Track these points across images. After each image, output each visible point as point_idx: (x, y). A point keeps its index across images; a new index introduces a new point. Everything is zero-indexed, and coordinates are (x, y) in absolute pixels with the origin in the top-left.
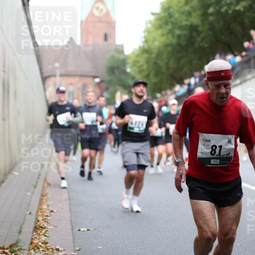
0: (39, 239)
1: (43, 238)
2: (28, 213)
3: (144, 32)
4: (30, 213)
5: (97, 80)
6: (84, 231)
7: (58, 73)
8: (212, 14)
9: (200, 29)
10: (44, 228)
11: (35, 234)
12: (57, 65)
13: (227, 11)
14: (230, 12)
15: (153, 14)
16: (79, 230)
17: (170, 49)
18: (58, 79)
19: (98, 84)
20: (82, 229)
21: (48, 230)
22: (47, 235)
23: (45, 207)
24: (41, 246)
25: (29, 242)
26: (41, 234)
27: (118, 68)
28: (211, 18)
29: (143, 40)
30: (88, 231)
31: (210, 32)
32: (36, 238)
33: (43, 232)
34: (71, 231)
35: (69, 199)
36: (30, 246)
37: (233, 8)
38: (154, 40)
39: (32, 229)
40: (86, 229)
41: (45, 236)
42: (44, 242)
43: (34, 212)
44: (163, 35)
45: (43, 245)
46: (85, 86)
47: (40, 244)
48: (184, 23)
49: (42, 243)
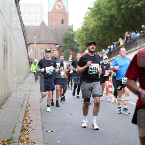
0: (24, 137)
1: (27, 136)
2: (18, 121)
3: (84, 19)
4: (19, 122)
5: (58, 46)
7: (35, 42)
8: (123, 9)
9: (116, 17)
10: (27, 130)
11: (21, 133)
14: (134, 8)
16: (47, 132)
20: (49, 131)
21: (29, 131)
22: (28, 134)
23: (27, 118)
24: (25, 140)
25: (18, 138)
26: (25, 134)
27: (69, 39)
28: (123, 11)
29: (84, 23)
30: (52, 132)
31: (122, 19)
32: (22, 136)
33: (26, 132)
34: (42, 132)
36: (19, 141)
37: (135, 5)
39: (20, 131)
40: (51, 131)
41: (27, 135)
42: (27, 138)
43: (21, 121)
44: (95, 21)
45: (26, 140)
47: (25, 139)
48: (107, 14)
49: (26, 139)
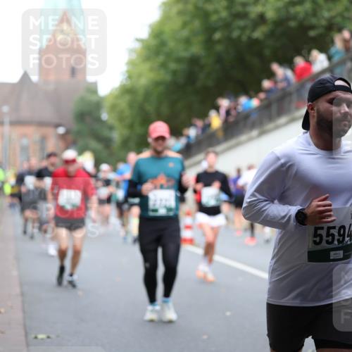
5: (61, 130)
6: (42, 339)
7: (7, 120)
8: (219, 41)
9: (203, 61)
12: (5, 109)
13: (239, 37)
15: (138, 40)
16: (36, 338)
17: (161, 88)
18: (7, 129)
19: (63, 137)
20: (40, 336)
27: (90, 114)
31: (217, 67)
35: (22, 294)
37: (248, 32)
38: (140, 76)
40: (45, 336)
44: (151, 69)
46: (44, 139)
48: (183, 54)
